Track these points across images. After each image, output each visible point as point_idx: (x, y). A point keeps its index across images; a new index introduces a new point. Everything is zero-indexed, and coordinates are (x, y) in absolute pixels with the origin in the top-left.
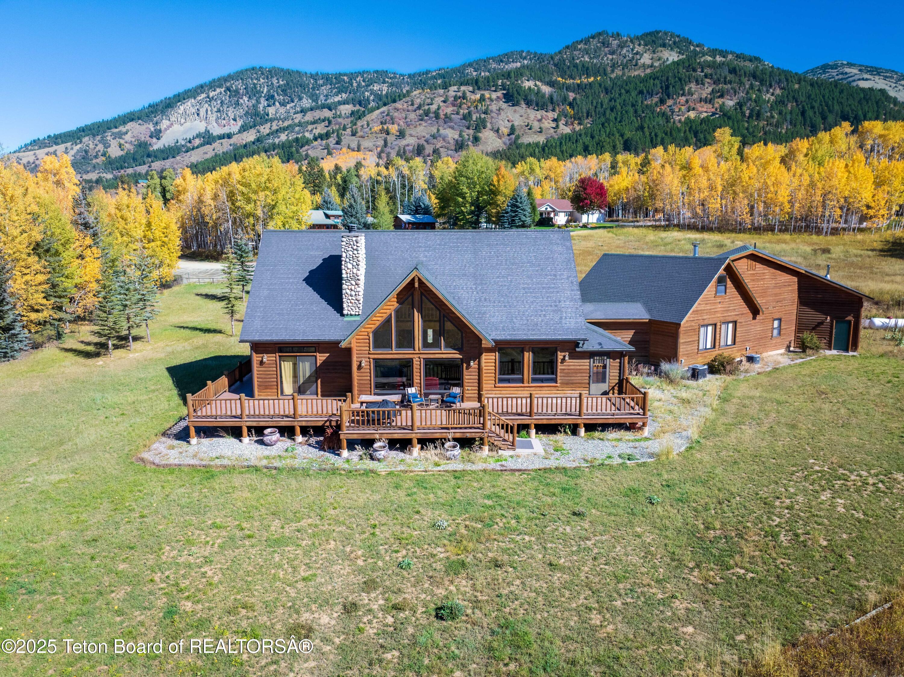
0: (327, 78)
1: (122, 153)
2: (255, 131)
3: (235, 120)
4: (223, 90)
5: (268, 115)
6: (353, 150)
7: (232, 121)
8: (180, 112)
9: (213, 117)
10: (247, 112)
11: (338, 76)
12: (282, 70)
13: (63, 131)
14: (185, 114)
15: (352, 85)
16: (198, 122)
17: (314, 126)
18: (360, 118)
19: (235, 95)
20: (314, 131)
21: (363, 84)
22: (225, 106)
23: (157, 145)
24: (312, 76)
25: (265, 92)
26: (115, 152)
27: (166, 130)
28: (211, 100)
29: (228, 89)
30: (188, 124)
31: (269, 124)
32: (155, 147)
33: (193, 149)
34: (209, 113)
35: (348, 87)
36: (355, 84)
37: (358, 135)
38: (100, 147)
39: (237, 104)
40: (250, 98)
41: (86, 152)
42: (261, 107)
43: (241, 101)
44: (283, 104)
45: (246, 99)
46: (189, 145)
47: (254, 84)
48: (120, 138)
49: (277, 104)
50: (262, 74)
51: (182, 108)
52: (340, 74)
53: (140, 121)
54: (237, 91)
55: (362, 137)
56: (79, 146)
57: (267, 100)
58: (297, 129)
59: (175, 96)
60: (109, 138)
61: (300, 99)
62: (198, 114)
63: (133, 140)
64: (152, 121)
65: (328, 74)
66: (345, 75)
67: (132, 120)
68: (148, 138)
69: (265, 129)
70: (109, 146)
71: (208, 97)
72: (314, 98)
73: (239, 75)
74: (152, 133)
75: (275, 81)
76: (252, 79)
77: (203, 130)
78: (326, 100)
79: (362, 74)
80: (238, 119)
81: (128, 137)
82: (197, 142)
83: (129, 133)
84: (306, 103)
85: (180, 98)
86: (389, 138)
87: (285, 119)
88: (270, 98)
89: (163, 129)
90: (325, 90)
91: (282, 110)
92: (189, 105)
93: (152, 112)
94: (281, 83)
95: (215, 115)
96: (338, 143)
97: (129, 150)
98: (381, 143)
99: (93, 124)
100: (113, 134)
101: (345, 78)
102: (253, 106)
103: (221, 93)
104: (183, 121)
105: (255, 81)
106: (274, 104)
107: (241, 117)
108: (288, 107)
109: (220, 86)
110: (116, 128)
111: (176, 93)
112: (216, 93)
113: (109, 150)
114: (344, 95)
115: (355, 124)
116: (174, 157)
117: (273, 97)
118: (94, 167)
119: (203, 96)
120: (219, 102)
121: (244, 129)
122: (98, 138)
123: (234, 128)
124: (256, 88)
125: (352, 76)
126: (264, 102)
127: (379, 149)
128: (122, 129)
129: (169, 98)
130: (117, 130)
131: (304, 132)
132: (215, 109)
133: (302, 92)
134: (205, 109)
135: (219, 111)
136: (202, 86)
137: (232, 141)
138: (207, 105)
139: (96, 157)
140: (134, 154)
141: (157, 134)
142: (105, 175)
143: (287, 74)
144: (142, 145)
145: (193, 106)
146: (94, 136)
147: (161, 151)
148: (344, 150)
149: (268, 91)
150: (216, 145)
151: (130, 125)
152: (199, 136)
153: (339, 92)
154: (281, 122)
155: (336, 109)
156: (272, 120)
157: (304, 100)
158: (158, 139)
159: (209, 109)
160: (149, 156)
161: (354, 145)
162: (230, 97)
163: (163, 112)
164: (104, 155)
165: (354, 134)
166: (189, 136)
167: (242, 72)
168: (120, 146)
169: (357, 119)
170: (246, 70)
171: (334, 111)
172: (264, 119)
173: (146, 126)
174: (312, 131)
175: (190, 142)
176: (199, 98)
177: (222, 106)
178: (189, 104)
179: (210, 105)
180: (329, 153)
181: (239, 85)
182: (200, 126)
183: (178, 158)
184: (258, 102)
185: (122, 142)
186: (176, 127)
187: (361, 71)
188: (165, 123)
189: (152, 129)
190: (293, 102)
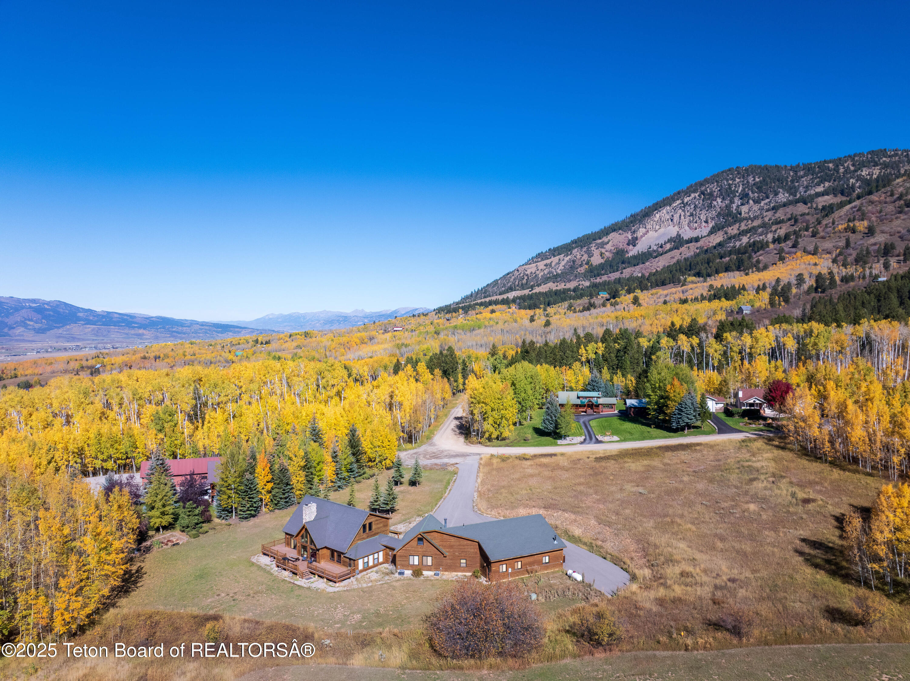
0: (809, 169)
1: (602, 261)
2: (723, 233)
3: (706, 222)
4: (697, 195)
5: (740, 214)
6: (809, 253)
7: (704, 224)
8: (656, 219)
9: (685, 222)
10: (719, 213)
11: (822, 165)
12: (760, 167)
13: (560, 244)
14: (661, 222)
15: (838, 172)
16: (671, 227)
17: (779, 226)
18: (827, 215)
19: (709, 199)
20: (779, 230)
21: (852, 168)
22: (698, 210)
23: (633, 252)
24: (792, 168)
25: (739, 191)
26: (596, 260)
27: (642, 237)
28: (685, 205)
29: (703, 193)
30: (662, 230)
31: (737, 225)
32: (631, 254)
33: (662, 254)
34: (682, 217)
35: (833, 174)
36: (842, 170)
37: (818, 236)
38: (585, 257)
39: (710, 206)
40: (723, 199)
41: (574, 261)
42: (734, 206)
43: (715, 203)
44: (757, 202)
45: (719, 200)
46: (660, 249)
47: (729, 185)
48: (602, 247)
49: (751, 202)
50: (739, 173)
51: (658, 216)
52: (825, 162)
53: (620, 231)
54: (711, 194)
55: (823, 238)
56: (569, 257)
57: (741, 199)
58: (760, 230)
59: (654, 205)
60: (592, 249)
61: (776, 194)
62: (672, 220)
63: (613, 248)
64: (630, 230)
65: (811, 164)
66: (830, 162)
67: (614, 230)
68: (625, 246)
69: (733, 230)
70: (592, 256)
71: (683, 203)
72: (792, 191)
73: (715, 179)
74: (629, 240)
75: (751, 179)
76: (727, 181)
77: (674, 234)
78: (805, 192)
79: (852, 157)
80: (709, 221)
81: (609, 247)
82: (668, 246)
83: (610, 243)
84: (783, 197)
85: (657, 207)
86: (853, 237)
87: (756, 218)
88: (744, 197)
89: (639, 236)
90: (805, 181)
91: (756, 207)
92: (664, 213)
93: (632, 222)
94: (757, 180)
95: (687, 220)
96: (794, 246)
97: (608, 258)
98: (842, 243)
99: (583, 236)
100: (597, 244)
101: (831, 165)
102: (726, 206)
103: (695, 197)
104: (658, 227)
105: (731, 182)
106: (748, 202)
107: (713, 219)
108: (762, 204)
109: (695, 191)
110: (600, 239)
111: (655, 202)
112: (691, 198)
113: (592, 259)
114: (827, 184)
115: (819, 223)
116: (643, 263)
117: (747, 195)
118: (576, 276)
119: (678, 202)
120: (692, 206)
121: (712, 231)
122: (585, 249)
123: (705, 231)
124: (730, 188)
125: (838, 162)
126: (737, 201)
127: (838, 251)
128: (605, 239)
129: (649, 207)
130: (600, 241)
131: (767, 233)
132: (688, 214)
133: (778, 187)
134: (678, 215)
135: (692, 215)
136: (679, 193)
137: (699, 244)
138: (680, 211)
139: (581, 266)
140: (611, 262)
141: (633, 242)
142: (583, 282)
143: (764, 170)
144: (620, 253)
145: (668, 213)
146: (582, 247)
147: (634, 257)
148: (799, 254)
149: (743, 190)
150: (683, 249)
151: (613, 235)
152: (670, 241)
153: (822, 181)
154: (750, 222)
155: (812, 201)
156: (740, 221)
157: (781, 196)
158: (634, 246)
159: (683, 214)
160: (623, 263)
161: (811, 248)
162: (703, 201)
163: (640, 222)
164: (587, 263)
165: (814, 235)
166: (662, 241)
167: (718, 175)
168: (601, 254)
169: (823, 217)
170: (723, 172)
171: (809, 205)
172: (736, 218)
173: (625, 234)
174: (775, 231)
175: (661, 247)
176: (674, 205)
177: (695, 210)
178: (664, 211)
179: (684, 211)
180: (782, 259)
181: (714, 188)
182: (672, 231)
183: (647, 264)
184: (732, 202)
185: (603, 251)
186: (651, 234)
187: (852, 153)
188: (642, 231)
189: (630, 237)
190: (768, 198)
